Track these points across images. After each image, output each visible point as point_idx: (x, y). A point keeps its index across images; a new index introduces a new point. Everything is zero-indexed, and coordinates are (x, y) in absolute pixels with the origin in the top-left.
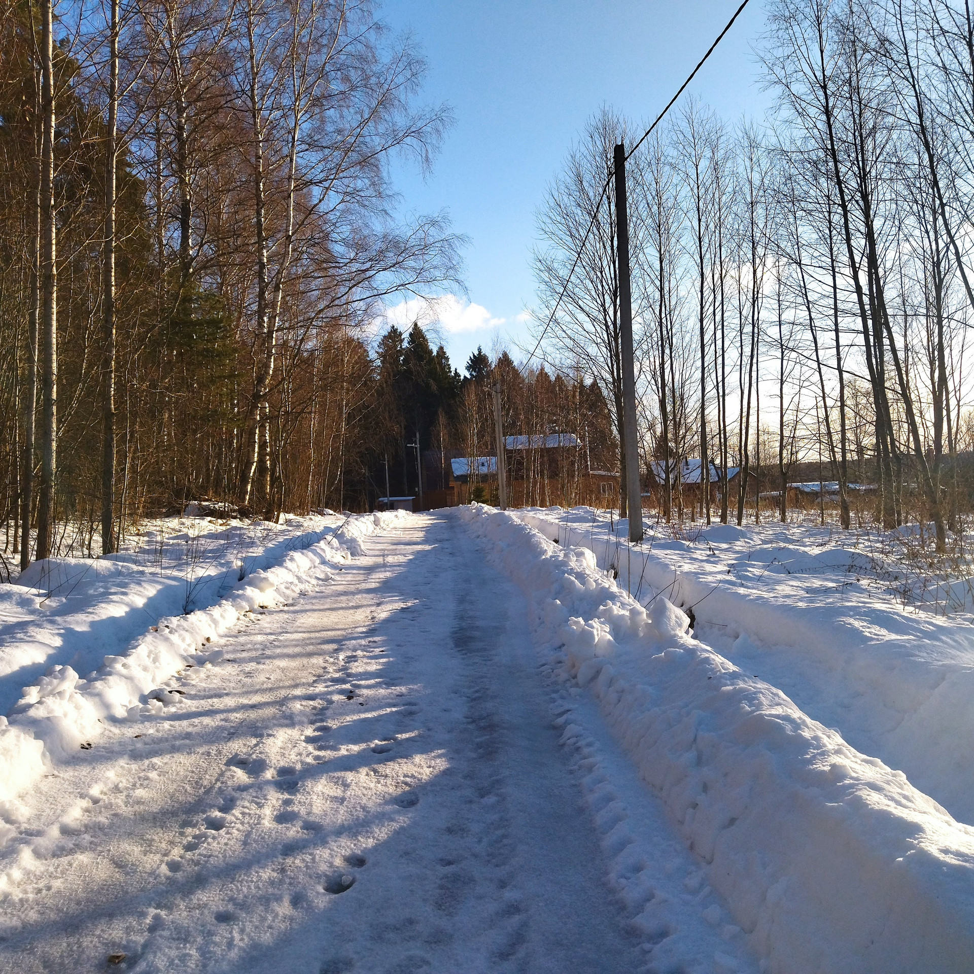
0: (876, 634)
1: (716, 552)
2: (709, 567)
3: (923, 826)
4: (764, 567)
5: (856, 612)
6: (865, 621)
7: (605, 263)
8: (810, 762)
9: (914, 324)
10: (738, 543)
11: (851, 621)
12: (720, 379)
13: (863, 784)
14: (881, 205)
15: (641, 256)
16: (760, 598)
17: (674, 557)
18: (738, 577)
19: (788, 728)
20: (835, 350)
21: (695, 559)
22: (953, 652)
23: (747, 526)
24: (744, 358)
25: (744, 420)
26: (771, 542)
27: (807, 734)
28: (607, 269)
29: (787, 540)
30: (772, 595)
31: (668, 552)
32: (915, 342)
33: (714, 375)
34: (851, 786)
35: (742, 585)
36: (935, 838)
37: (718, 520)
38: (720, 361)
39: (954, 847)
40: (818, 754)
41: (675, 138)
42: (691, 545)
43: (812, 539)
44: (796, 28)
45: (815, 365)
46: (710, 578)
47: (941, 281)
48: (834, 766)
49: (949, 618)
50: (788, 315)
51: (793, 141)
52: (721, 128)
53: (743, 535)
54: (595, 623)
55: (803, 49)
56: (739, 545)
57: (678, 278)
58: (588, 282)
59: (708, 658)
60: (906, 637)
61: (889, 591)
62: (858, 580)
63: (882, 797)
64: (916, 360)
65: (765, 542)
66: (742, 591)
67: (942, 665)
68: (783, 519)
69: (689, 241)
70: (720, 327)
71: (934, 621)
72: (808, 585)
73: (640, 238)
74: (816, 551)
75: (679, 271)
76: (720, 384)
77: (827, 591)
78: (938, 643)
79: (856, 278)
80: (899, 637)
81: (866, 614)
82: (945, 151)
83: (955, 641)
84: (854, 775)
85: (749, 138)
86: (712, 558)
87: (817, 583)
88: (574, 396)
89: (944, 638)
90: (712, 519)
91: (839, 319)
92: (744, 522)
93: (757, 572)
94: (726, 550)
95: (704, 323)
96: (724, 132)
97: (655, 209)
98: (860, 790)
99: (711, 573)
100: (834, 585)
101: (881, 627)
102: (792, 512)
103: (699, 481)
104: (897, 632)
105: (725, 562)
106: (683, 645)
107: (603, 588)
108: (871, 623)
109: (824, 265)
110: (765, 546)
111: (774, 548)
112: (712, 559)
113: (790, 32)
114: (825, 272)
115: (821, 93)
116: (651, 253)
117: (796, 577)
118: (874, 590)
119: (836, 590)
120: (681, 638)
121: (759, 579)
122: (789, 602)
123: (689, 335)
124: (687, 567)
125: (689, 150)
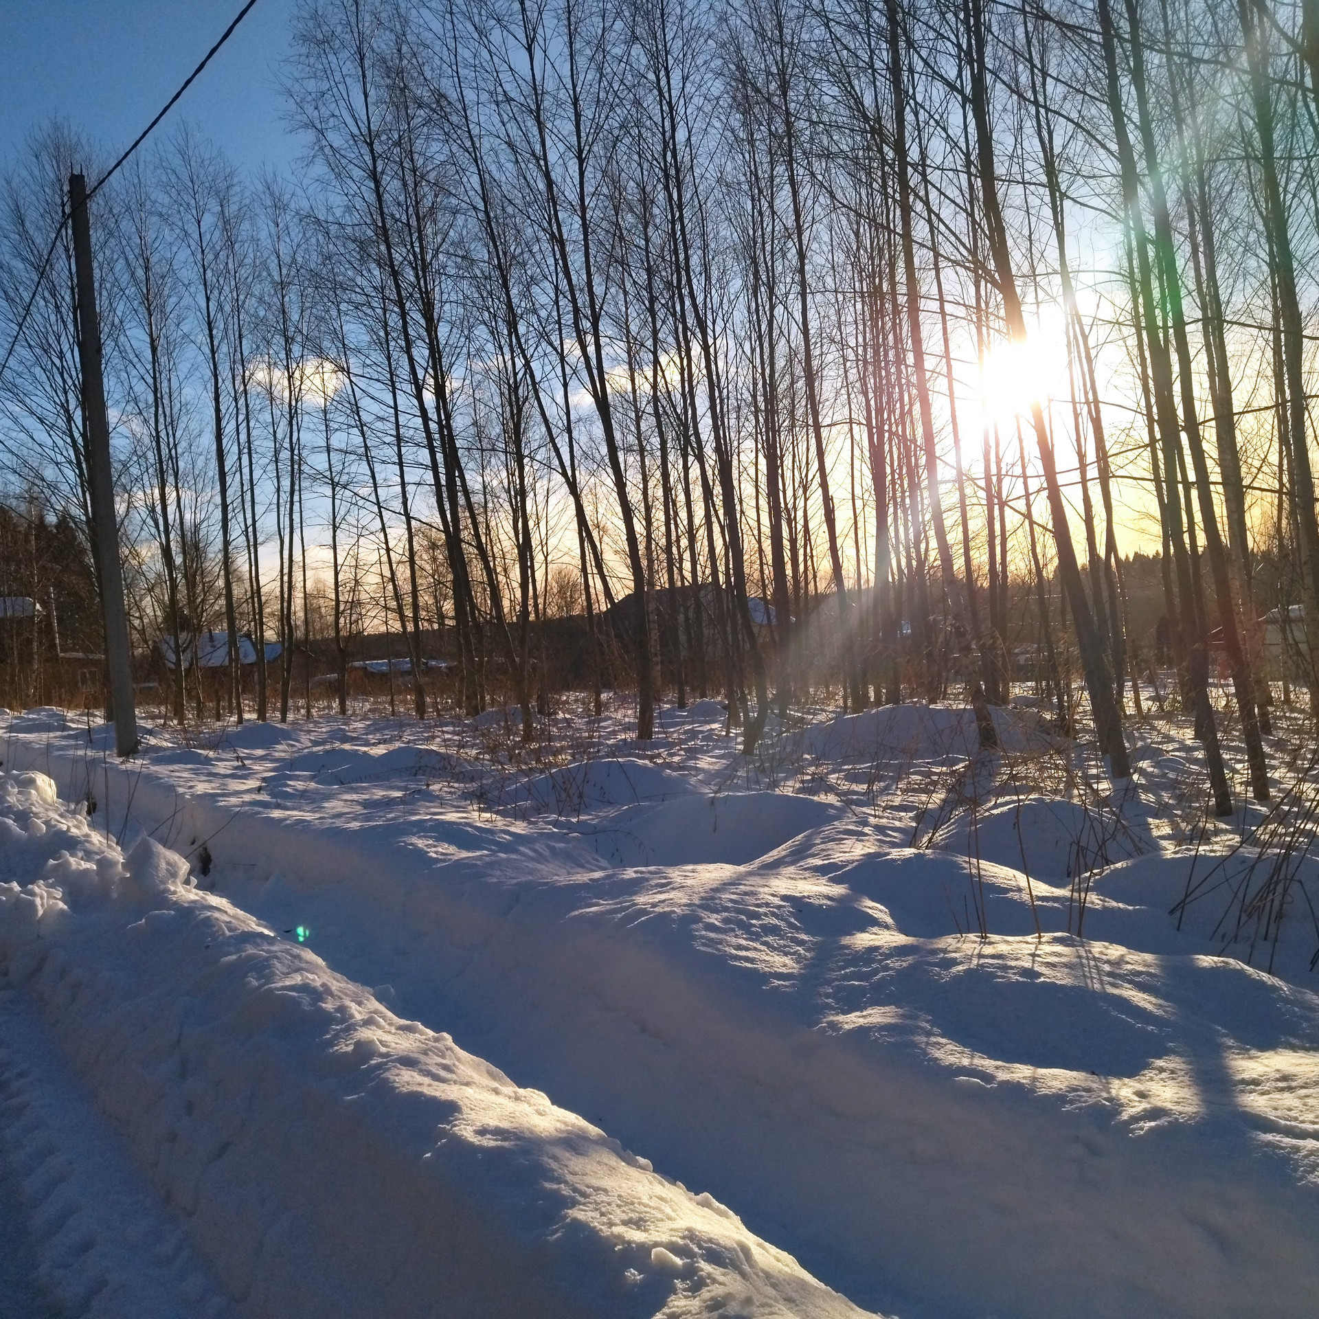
0: (443, 854)
1: (246, 762)
2: (235, 785)
3: (460, 1103)
4: (312, 778)
5: (421, 828)
6: (431, 837)
7: (66, 347)
8: (331, 1043)
9: (493, 460)
10: (279, 747)
11: (414, 840)
12: (249, 522)
13: (392, 1061)
14: (447, 307)
15: (122, 338)
16: (300, 821)
17: (185, 775)
18: (273, 795)
19: (305, 1000)
20: (399, 489)
21: (215, 775)
22: (531, 865)
23: (294, 723)
24: (282, 494)
25: (286, 578)
26: (323, 743)
27: (329, 1006)
28: (68, 355)
29: (345, 739)
30: (317, 815)
31: (176, 767)
32: (495, 483)
33: (240, 517)
34: (379, 1066)
35: (278, 806)
36: (473, 1116)
37: (254, 716)
38: (248, 497)
39: (493, 1123)
40: (341, 1030)
41: (164, 178)
42: (211, 754)
43: (378, 736)
44: (332, 57)
45: (376, 509)
46: (233, 800)
47: (520, 410)
48: (359, 1044)
49: (530, 823)
50: (338, 440)
51: (329, 209)
52: (231, 175)
53: (286, 736)
54: (39, 888)
55: (341, 87)
56: (282, 750)
57: (182, 376)
58: (38, 371)
59: (208, 918)
60: (478, 853)
61: (466, 796)
62: (428, 785)
63: (415, 1074)
64: (498, 505)
65: (315, 743)
66: (276, 814)
67: (517, 884)
68: (343, 710)
69: (193, 325)
70: (246, 451)
71: (512, 829)
72: (366, 797)
73: (120, 314)
74: (380, 750)
75: (184, 368)
76: (250, 529)
77: (389, 803)
78: (514, 856)
79: (419, 397)
80: (470, 854)
81: (432, 829)
82: (519, 251)
83: (535, 851)
84: (383, 1050)
85: (272, 194)
86: (242, 772)
87: (379, 794)
88: (27, 541)
89: (522, 849)
90: (247, 716)
91: (403, 450)
92: (290, 716)
93: (300, 785)
94: (262, 758)
95: (224, 442)
96: (236, 180)
97: (140, 273)
98: (388, 1069)
99: (236, 793)
100: (399, 794)
101: (450, 843)
102: (355, 700)
103: (227, 663)
104: (468, 848)
105: (258, 776)
106: (176, 903)
107: (60, 832)
108: (438, 839)
109: (382, 378)
110: (315, 749)
111: (327, 752)
112: (240, 773)
113: (325, 61)
114: (383, 387)
115: (365, 150)
116: (137, 336)
117: (352, 788)
118: (448, 797)
119: (401, 801)
120: (175, 893)
121: (303, 794)
122: (339, 823)
123: (202, 458)
124: (202, 787)
125: (185, 197)
